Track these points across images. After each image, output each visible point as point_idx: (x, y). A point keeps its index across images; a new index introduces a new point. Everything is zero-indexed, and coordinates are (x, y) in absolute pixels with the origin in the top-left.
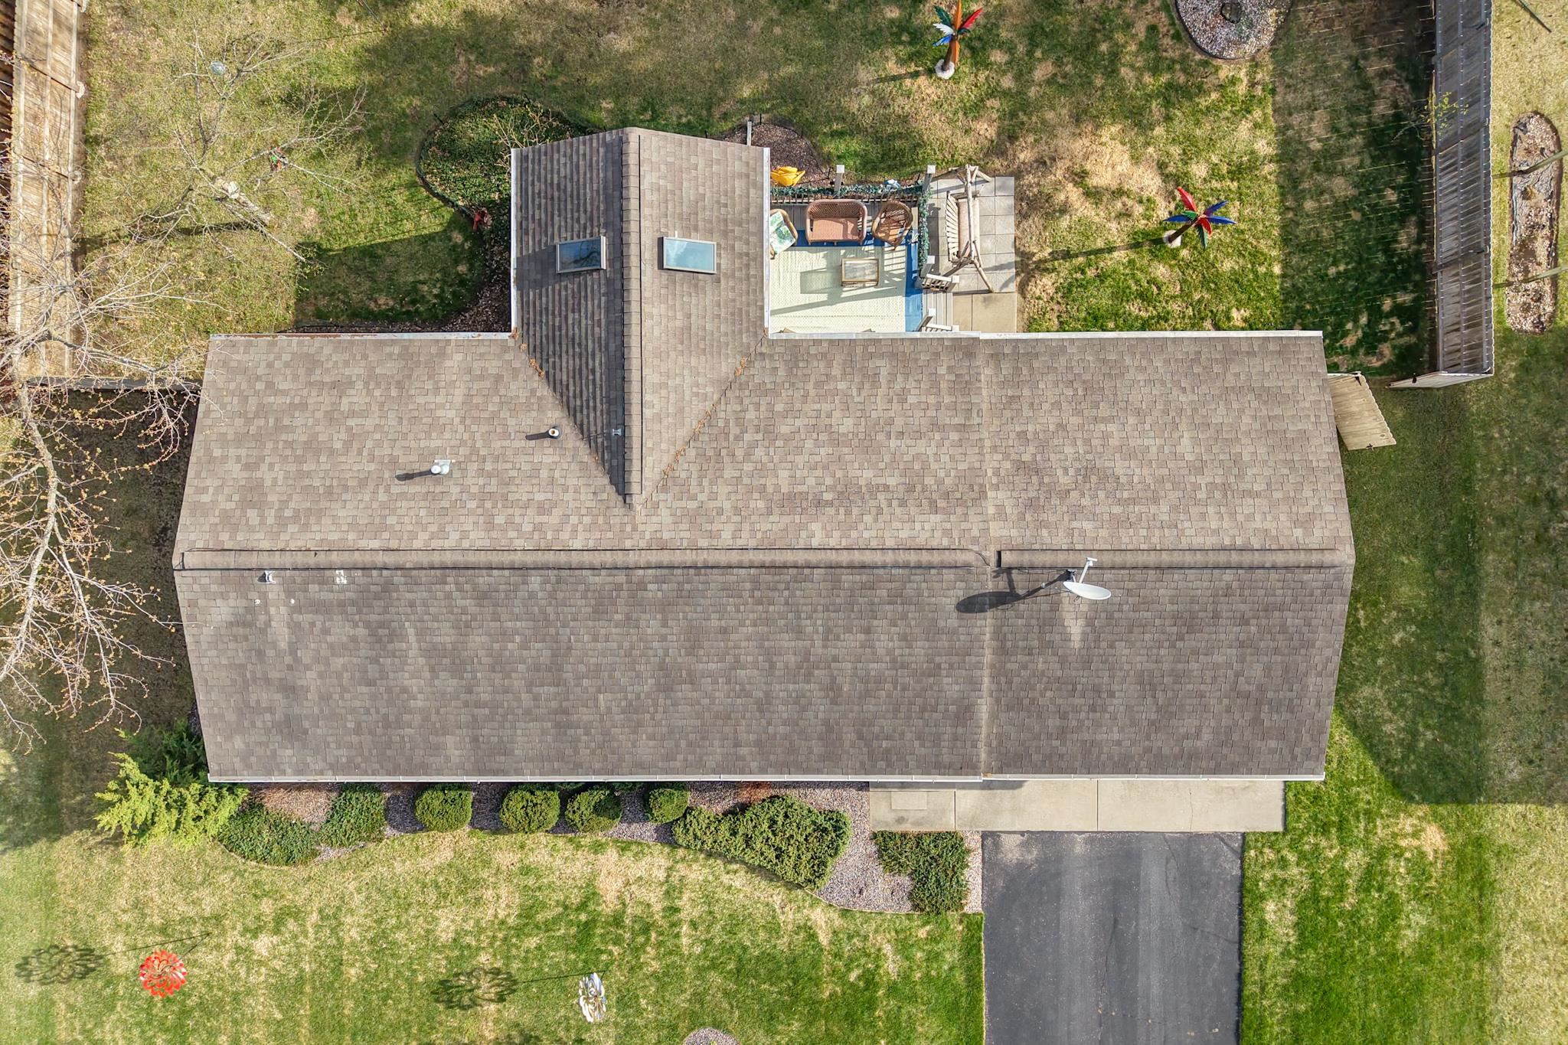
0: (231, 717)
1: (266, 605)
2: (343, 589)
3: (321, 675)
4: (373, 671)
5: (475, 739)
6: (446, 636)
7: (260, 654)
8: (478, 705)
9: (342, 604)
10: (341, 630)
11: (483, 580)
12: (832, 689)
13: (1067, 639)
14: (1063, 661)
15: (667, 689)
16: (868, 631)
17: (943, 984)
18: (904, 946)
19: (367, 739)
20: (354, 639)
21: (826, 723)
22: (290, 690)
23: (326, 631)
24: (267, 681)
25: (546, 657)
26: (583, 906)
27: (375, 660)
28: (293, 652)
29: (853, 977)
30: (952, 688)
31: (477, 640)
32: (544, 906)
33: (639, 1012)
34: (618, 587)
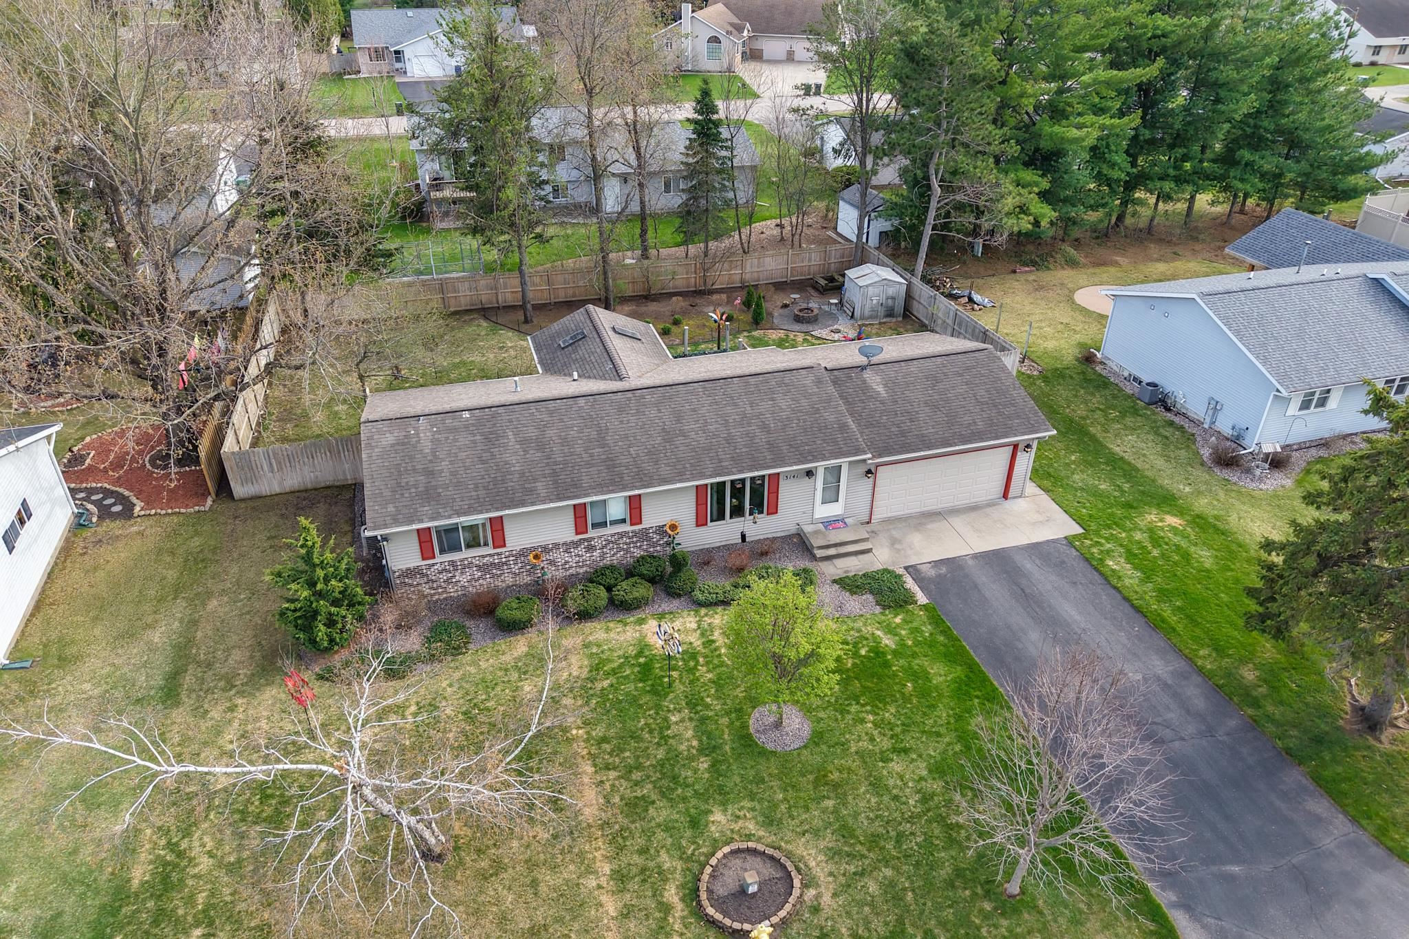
0: (387, 493)
1: (417, 434)
2: (467, 420)
3: (451, 462)
4: (486, 456)
5: (555, 482)
6: (532, 432)
7: (412, 458)
8: (556, 463)
9: (466, 427)
10: (464, 439)
11: (551, 405)
12: (765, 428)
13: (878, 393)
14: (882, 403)
15: (669, 441)
16: (773, 399)
17: (931, 644)
18: (891, 630)
19: (482, 493)
20: (474, 442)
21: (768, 443)
22: (430, 473)
23: (455, 440)
24: (414, 470)
25: (594, 434)
26: (640, 654)
27: (488, 451)
28: (434, 452)
29: (863, 652)
30: (829, 416)
31: (551, 433)
32: (609, 661)
33: (707, 707)
34: (629, 399)
